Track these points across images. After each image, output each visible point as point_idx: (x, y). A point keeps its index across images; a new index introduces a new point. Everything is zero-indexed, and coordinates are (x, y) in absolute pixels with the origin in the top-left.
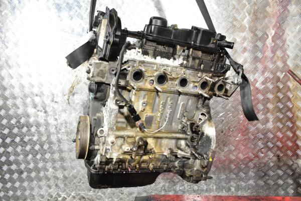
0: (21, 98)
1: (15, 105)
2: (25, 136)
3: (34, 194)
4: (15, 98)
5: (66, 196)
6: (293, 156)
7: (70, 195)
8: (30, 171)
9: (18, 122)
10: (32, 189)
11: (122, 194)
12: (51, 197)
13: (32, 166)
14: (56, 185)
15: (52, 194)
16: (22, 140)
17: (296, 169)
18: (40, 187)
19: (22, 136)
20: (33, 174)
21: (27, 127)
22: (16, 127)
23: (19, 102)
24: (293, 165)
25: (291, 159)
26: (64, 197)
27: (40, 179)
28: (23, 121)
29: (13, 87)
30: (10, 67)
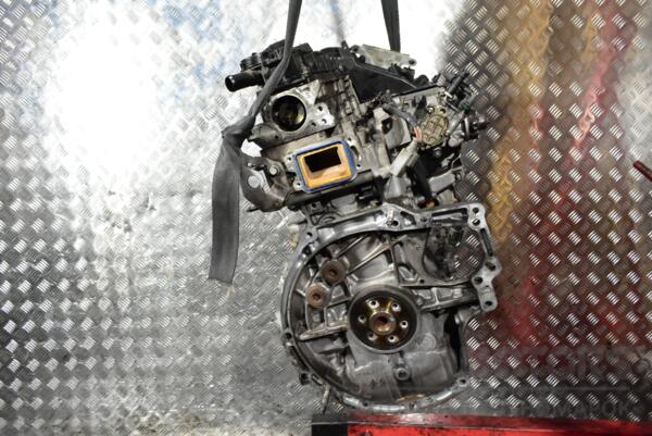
0: (81, 198)
1: (66, 211)
2: (81, 278)
3: (88, 406)
4: (66, 195)
5: (157, 414)
6: (638, 344)
7: (167, 410)
8: (82, 355)
9: (69, 246)
10: (85, 394)
11: (280, 412)
12: (126, 413)
13: (89, 344)
14: (139, 389)
15: (128, 408)
16: (73, 286)
17: (645, 372)
18: (103, 392)
19: (74, 278)
20: (90, 364)
21: (87, 259)
22: (65, 258)
23: (74, 204)
24: (638, 363)
25: (635, 352)
26: (153, 416)
27: (103, 374)
28: (78, 245)
29: (66, 173)
30: (62, 130)
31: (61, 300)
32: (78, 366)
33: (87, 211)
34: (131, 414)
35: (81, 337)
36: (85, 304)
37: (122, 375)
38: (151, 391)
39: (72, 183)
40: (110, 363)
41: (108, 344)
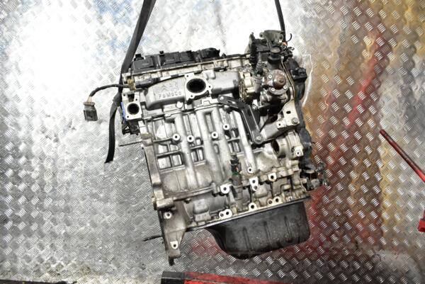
31: (7, 183)
32: (13, 227)
33: (30, 126)
34: (45, 262)
35: (17, 208)
36: (22, 187)
37: (42, 236)
38: (60, 248)
39: (22, 107)
40: (34, 227)
41: (34, 214)
